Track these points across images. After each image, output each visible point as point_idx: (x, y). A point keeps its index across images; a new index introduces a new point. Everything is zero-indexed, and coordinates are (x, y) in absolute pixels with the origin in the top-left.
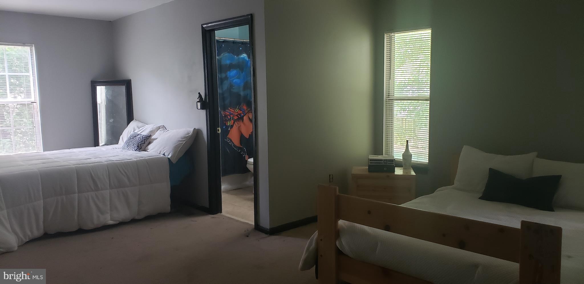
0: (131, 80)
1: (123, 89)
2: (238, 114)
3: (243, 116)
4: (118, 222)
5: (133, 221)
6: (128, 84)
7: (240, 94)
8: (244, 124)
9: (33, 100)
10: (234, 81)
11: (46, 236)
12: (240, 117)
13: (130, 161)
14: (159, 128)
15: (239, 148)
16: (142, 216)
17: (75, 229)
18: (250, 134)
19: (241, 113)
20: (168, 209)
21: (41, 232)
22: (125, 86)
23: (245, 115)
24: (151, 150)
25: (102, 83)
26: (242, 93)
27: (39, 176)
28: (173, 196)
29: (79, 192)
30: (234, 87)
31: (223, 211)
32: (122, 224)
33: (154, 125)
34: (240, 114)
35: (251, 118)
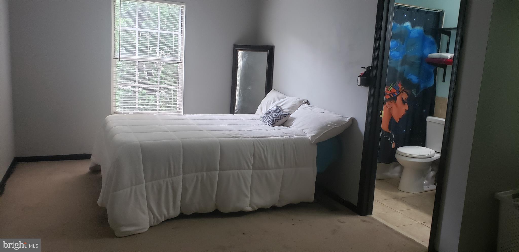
0: (274, 46)
1: (265, 55)
2: (391, 93)
3: (397, 96)
4: (256, 208)
5: (273, 209)
6: (270, 50)
7: (397, 70)
8: (396, 105)
9: (179, 59)
10: (393, 53)
11: (182, 216)
12: (393, 96)
13: (277, 139)
14: (301, 103)
15: (387, 133)
16: (283, 204)
17: (210, 209)
18: (401, 118)
19: (395, 92)
20: (312, 199)
21: (178, 213)
22: (267, 53)
23: (399, 94)
24: (294, 126)
25: (243, 48)
26: (399, 69)
27: (182, 146)
28: (318, 185)
29: (221, 169)
30: (390, 61)
31: (373, 213)
32: (261, 210)
33: (297, 98)
34: (393, 94)
35: (404, 99)
